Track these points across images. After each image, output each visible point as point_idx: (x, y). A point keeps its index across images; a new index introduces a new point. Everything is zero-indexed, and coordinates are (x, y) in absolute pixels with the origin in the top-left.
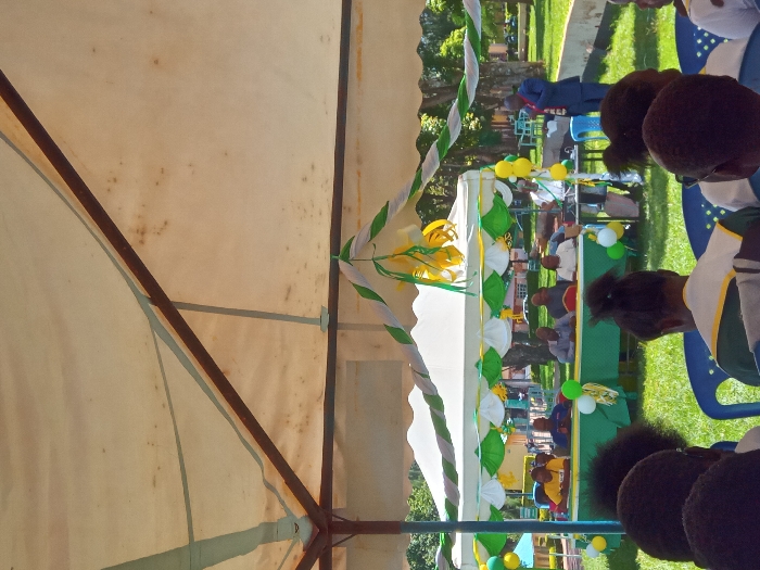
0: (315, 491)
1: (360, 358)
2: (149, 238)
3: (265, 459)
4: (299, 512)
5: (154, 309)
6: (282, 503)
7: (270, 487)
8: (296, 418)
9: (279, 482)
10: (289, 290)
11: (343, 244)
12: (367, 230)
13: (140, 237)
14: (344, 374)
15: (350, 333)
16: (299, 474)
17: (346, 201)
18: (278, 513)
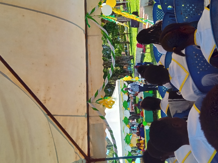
0: (86, 153)
1: (94, 123)
2: (47, 102)
3: (74, 147)
4: (83, 158)
5: (49, 117)
6: (79, 156)
7: (76, 153)
8: (81, 137)
9: (78, 151)
10: (78, 110)
11: (89, 99)
12: (94, 96)
13: (44, 101)
14: (91, 127)
15: (92, 118)
16: (82, 150)
17: (89, 90)
18: (78, 158)
